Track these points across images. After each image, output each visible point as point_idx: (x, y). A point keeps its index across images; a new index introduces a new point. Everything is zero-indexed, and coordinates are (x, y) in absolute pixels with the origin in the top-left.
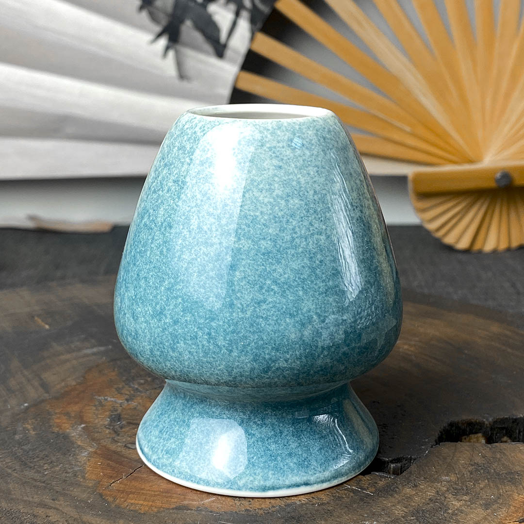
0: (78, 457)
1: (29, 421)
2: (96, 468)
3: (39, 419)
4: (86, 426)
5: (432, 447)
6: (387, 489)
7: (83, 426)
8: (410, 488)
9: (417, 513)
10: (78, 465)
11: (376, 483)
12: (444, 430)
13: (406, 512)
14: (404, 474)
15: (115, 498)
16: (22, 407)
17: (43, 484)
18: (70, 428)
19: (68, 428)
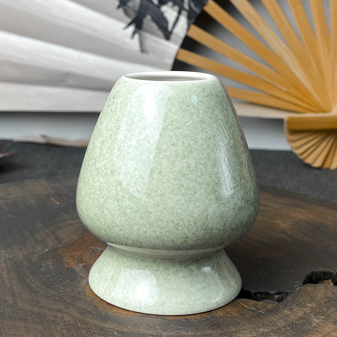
0: (81, 283)
1: (49, 260)
3: (55, 259)
4: (84, 265)
5: (301, 286)
6: (273, 311)
8: (288, 310)
9: (292, 325)
10: (81, 288)
11: (266, 306)
12: (308, 277)
13: (285, 324)
14: (284, 302)
16: (45, 251)
17: (60, 298)
18: (75, 265)
19: (73, 265)
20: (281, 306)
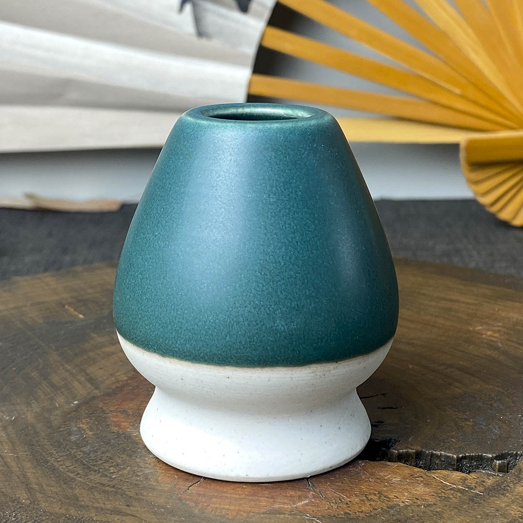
2: (169, 471)
10: (148, 468)
11: (484, 482)
14: (512, 471)
15: (197, 504)
16: (72, 405)
17: (114, 489)
18: (131, 427)
19: (128, 428)
20: (510, 479)
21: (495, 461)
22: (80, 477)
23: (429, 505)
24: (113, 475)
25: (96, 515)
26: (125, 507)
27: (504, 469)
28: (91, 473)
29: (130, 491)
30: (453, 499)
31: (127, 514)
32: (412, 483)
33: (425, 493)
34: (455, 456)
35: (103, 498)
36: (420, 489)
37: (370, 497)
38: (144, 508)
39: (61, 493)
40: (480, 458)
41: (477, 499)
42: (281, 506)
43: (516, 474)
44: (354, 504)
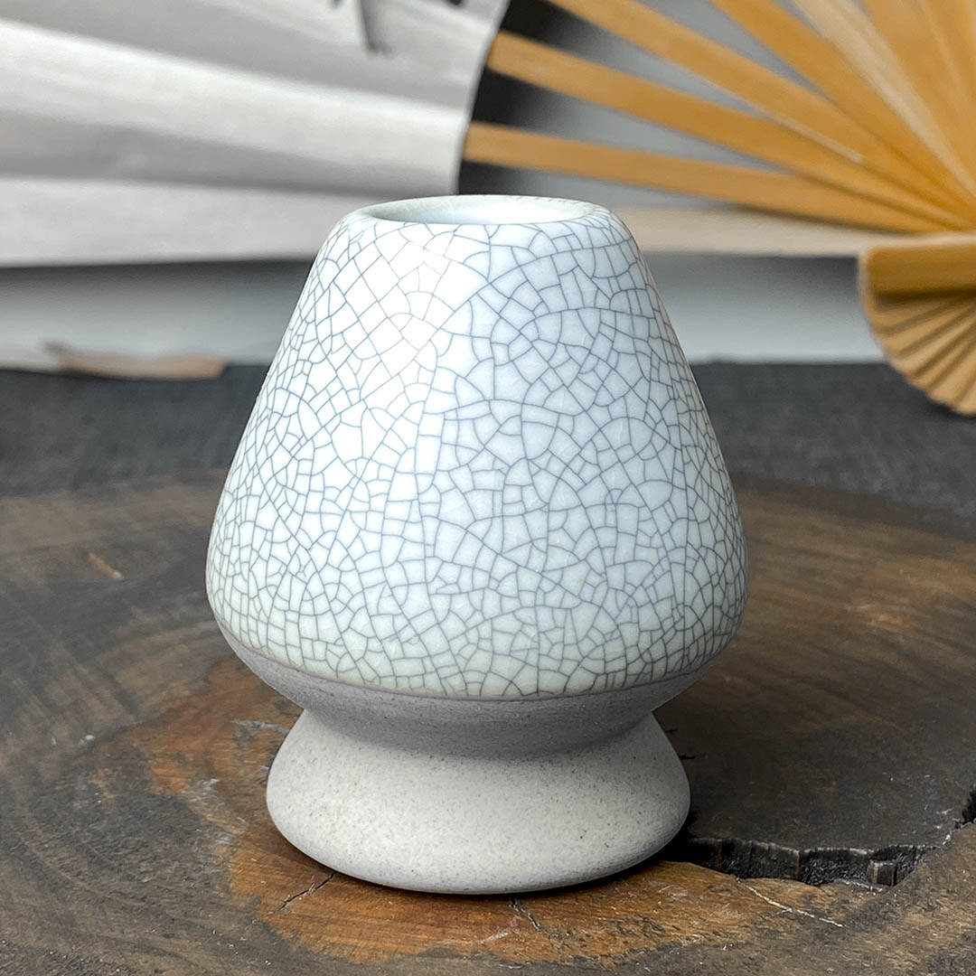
0: (210, 847)
1: (100, 771)
2: (250, 870)
3: (120, 768)
4: (221, 783)
5: (957, 827)
6: (871, 916)
7: (214, 781)
8: (920, 912)
9: (939, 964)
10: (212, 864)
11: (847, 902)
13: (915, 963)
14: (903, 883)
15: (296, 932)
16: (82, 742)
17: (142, 904)
18: (188, 787)
19: (183, 787)
20: (896, 898)
21: (872, 862)
22: (83, 880)
23: (736, 946)
24: (145, 877)
25: (105, 953)
26: (162, 939)
27: (889, 879)
28: (104, 871)
29: (173, 909)
30: (785, 934)
31: (164, 951)
32: (708, 901)
33: (731, 922)
34: (797, 852)
35: (122, 920)
36: (724, 915)
37: (626, 927)
38: (196, 940)
39: (43, 909)
40: (845, 857)
41: (830, 936)
42: (457, 941)
43: (910, 888)
44: (595, 941)
